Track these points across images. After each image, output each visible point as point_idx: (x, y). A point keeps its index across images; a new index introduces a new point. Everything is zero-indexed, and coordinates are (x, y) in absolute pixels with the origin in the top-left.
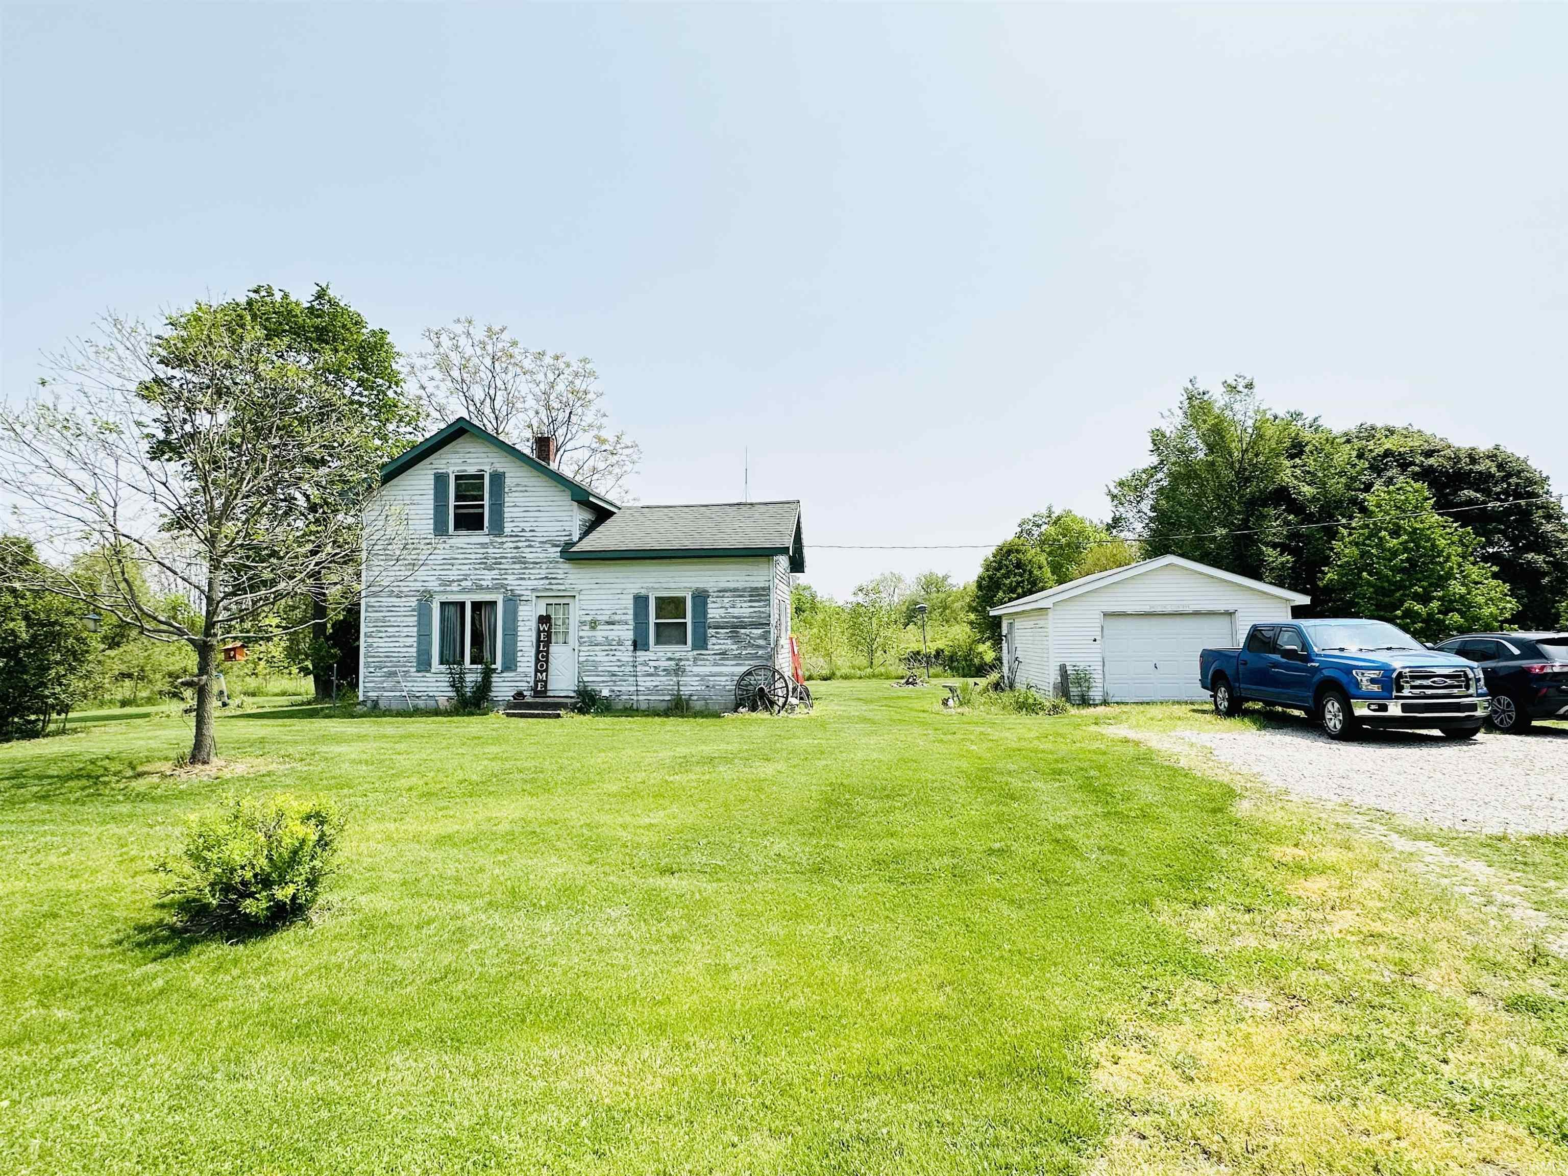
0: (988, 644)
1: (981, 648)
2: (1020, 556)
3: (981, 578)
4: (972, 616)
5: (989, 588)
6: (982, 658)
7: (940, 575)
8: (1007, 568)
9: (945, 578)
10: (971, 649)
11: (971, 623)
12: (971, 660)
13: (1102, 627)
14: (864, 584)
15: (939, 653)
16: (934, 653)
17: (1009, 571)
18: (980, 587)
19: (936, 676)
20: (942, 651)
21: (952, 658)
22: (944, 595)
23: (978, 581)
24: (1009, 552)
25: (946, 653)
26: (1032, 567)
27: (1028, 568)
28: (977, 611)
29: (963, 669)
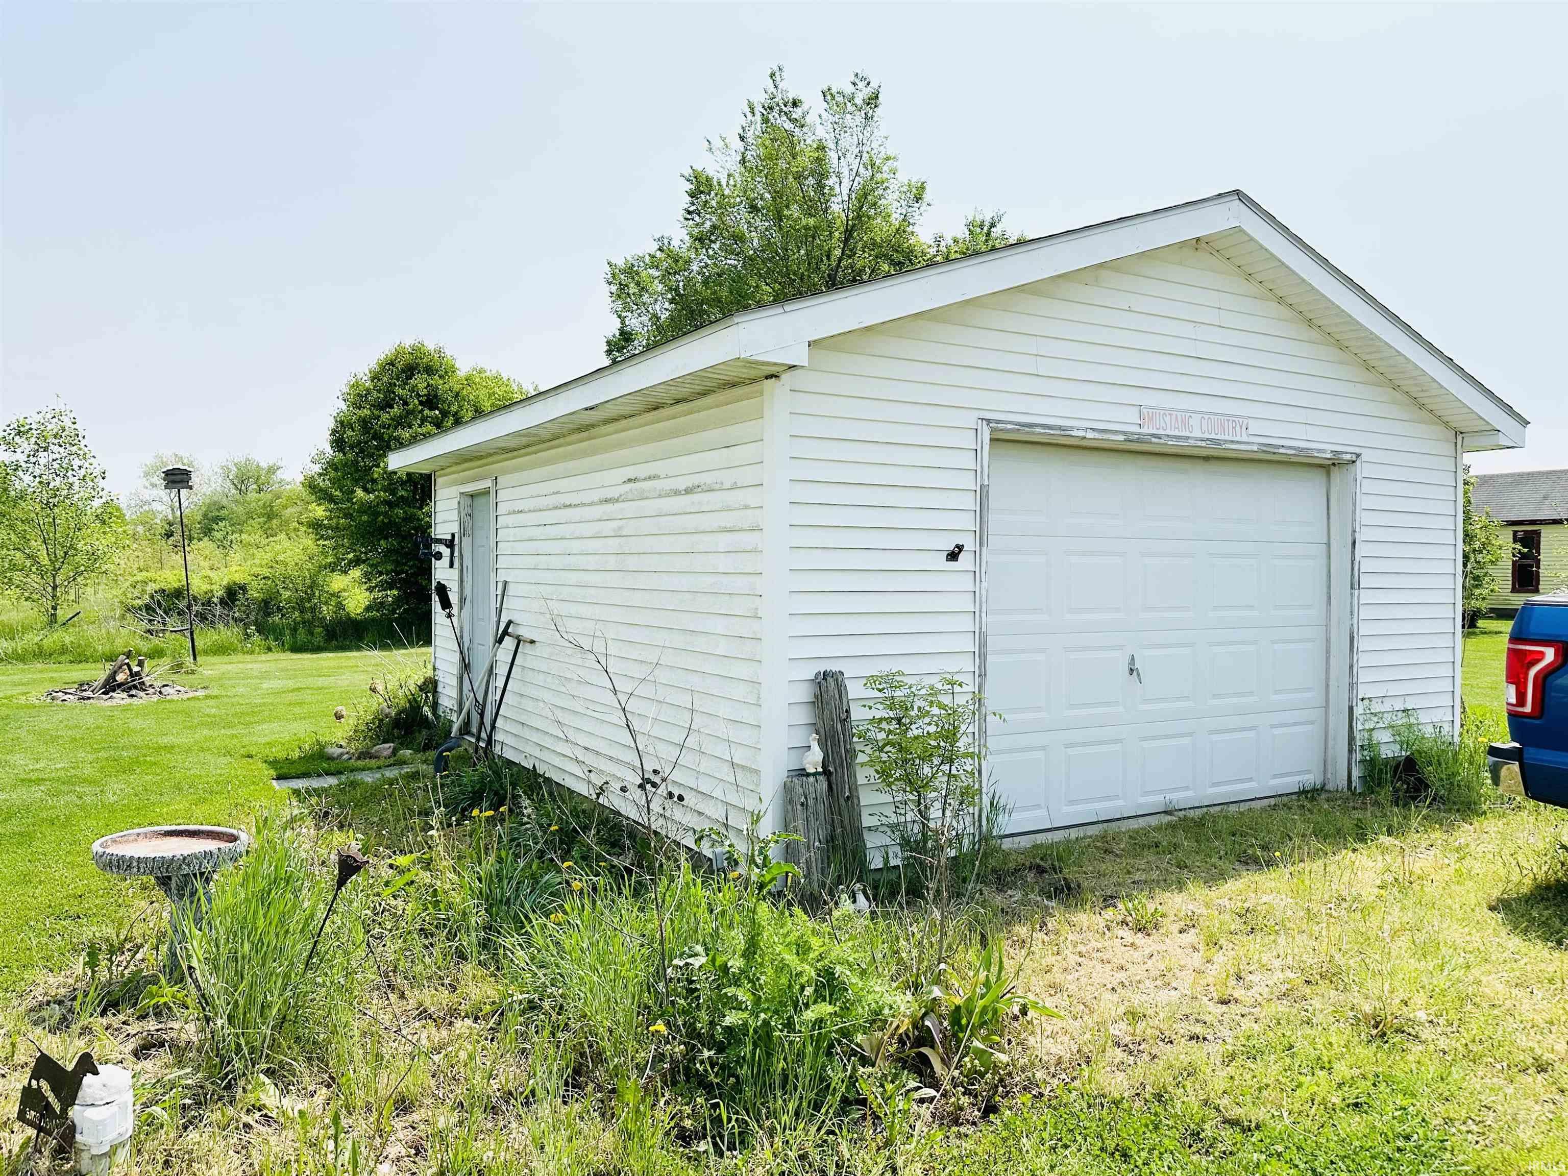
0: (356, 573)
1: (338, 582)
2: (436, 381)
3: (343, 425)
4: (319, 511)
5: (361, 448)
6: (340, 606)
7: (264, 465)
8: (406, 403)
9: (272, 470)
10: (313, 585)
11: (316, 525)
12: (313, 609)
13: (983, 493)
14: (34, 419)
15: (232, 594)
16: (220, 593)
17: (409, 413)
18: (339, 443)
19: (221, 650)
20: (243, 588)
21: (267, 606)
22: (269, 496)
23: (334, 432)
24: (410, 370)
25: (254, 594)
26: (461, 407)
27: (454, 408)
28: (331, 499)
29: (294, 630)
